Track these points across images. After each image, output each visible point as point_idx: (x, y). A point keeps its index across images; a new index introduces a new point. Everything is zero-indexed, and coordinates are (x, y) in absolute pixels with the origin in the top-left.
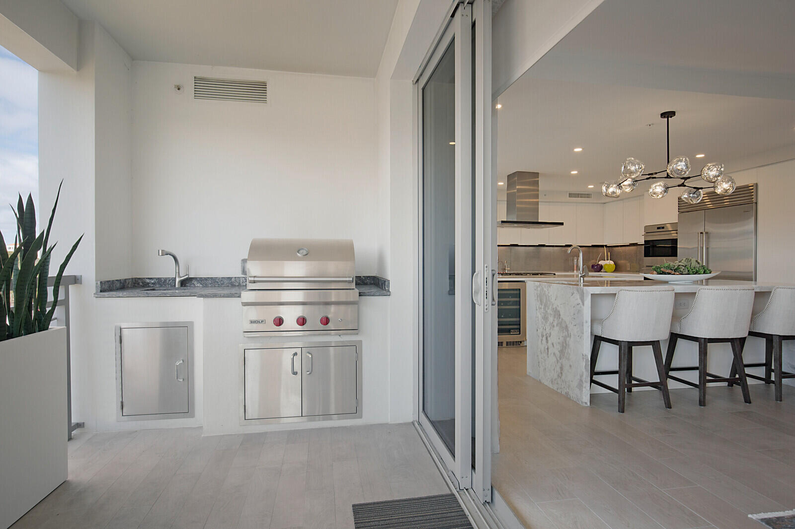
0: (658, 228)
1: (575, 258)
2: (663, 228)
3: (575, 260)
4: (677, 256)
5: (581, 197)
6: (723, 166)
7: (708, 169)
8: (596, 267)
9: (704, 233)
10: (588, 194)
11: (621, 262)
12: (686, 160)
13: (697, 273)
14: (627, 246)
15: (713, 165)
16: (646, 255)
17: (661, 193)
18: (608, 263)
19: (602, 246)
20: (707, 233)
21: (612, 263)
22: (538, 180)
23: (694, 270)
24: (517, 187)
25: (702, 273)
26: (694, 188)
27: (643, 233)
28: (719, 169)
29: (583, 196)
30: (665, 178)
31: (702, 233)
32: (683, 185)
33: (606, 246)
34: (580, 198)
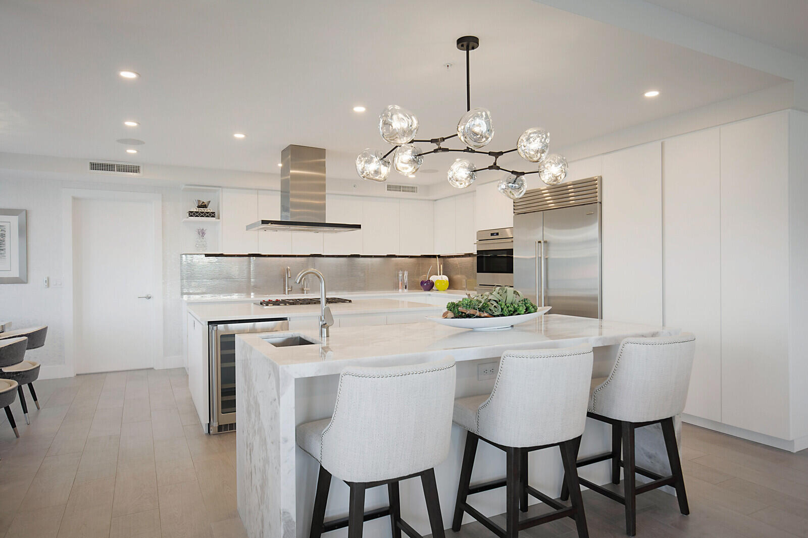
0: (492, 234)
1: (400, 272)
2: (497, 234)
3: (400, 275)
4: (513, 273)
5: (403, 191)
6: (549, 134)
7: (528, 139)
8: (425, 284)
9: (542, 242)
10: (413, 188)
11: (457, 277)
12: (486, 115)
13: (515, 312)
14: (462, 256)
15: (535, 133)
16: (480, 269)
17: (466, 179)
18: (440, 279)
19: (434, 256)
20: (545, 242)
21: (445, 278)
22: (325, 162)
23: (510, 309)
24: (291, 171)
25: (523, 312)
26: (513, 172)
27: (476, 241)
28: (543, 140)
29: (407, 189)
30: (464, 151)
31: (540, 242)
32: (495, 167)
33: (439, 256)
34: (401, 192)
